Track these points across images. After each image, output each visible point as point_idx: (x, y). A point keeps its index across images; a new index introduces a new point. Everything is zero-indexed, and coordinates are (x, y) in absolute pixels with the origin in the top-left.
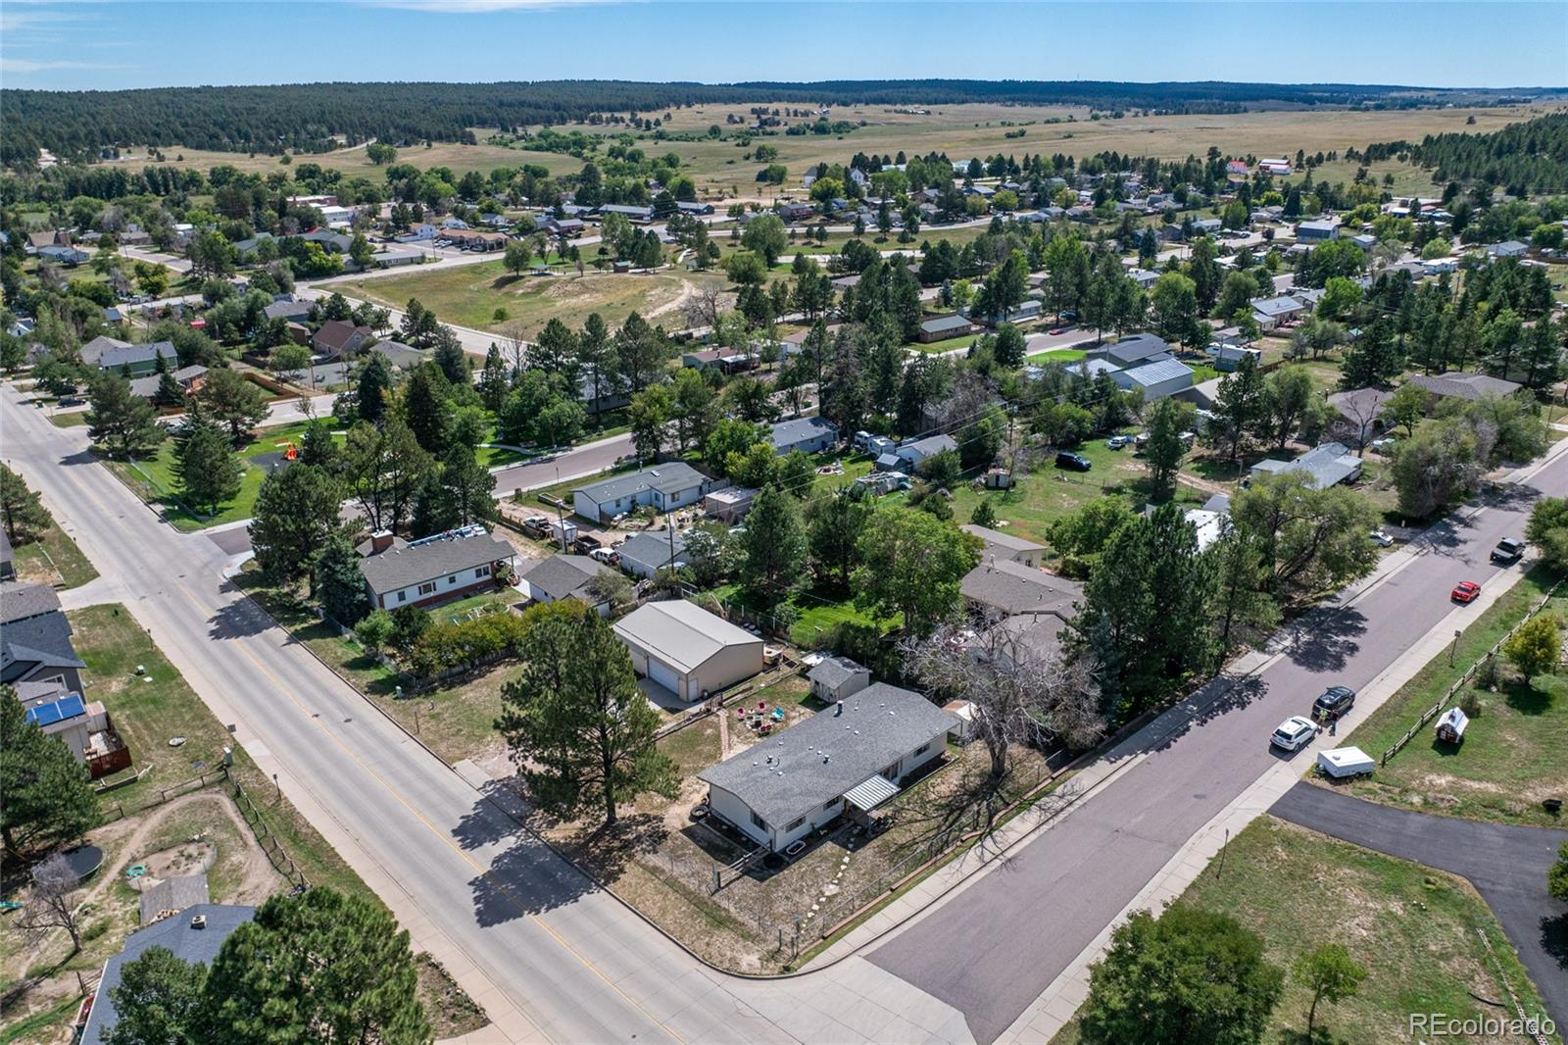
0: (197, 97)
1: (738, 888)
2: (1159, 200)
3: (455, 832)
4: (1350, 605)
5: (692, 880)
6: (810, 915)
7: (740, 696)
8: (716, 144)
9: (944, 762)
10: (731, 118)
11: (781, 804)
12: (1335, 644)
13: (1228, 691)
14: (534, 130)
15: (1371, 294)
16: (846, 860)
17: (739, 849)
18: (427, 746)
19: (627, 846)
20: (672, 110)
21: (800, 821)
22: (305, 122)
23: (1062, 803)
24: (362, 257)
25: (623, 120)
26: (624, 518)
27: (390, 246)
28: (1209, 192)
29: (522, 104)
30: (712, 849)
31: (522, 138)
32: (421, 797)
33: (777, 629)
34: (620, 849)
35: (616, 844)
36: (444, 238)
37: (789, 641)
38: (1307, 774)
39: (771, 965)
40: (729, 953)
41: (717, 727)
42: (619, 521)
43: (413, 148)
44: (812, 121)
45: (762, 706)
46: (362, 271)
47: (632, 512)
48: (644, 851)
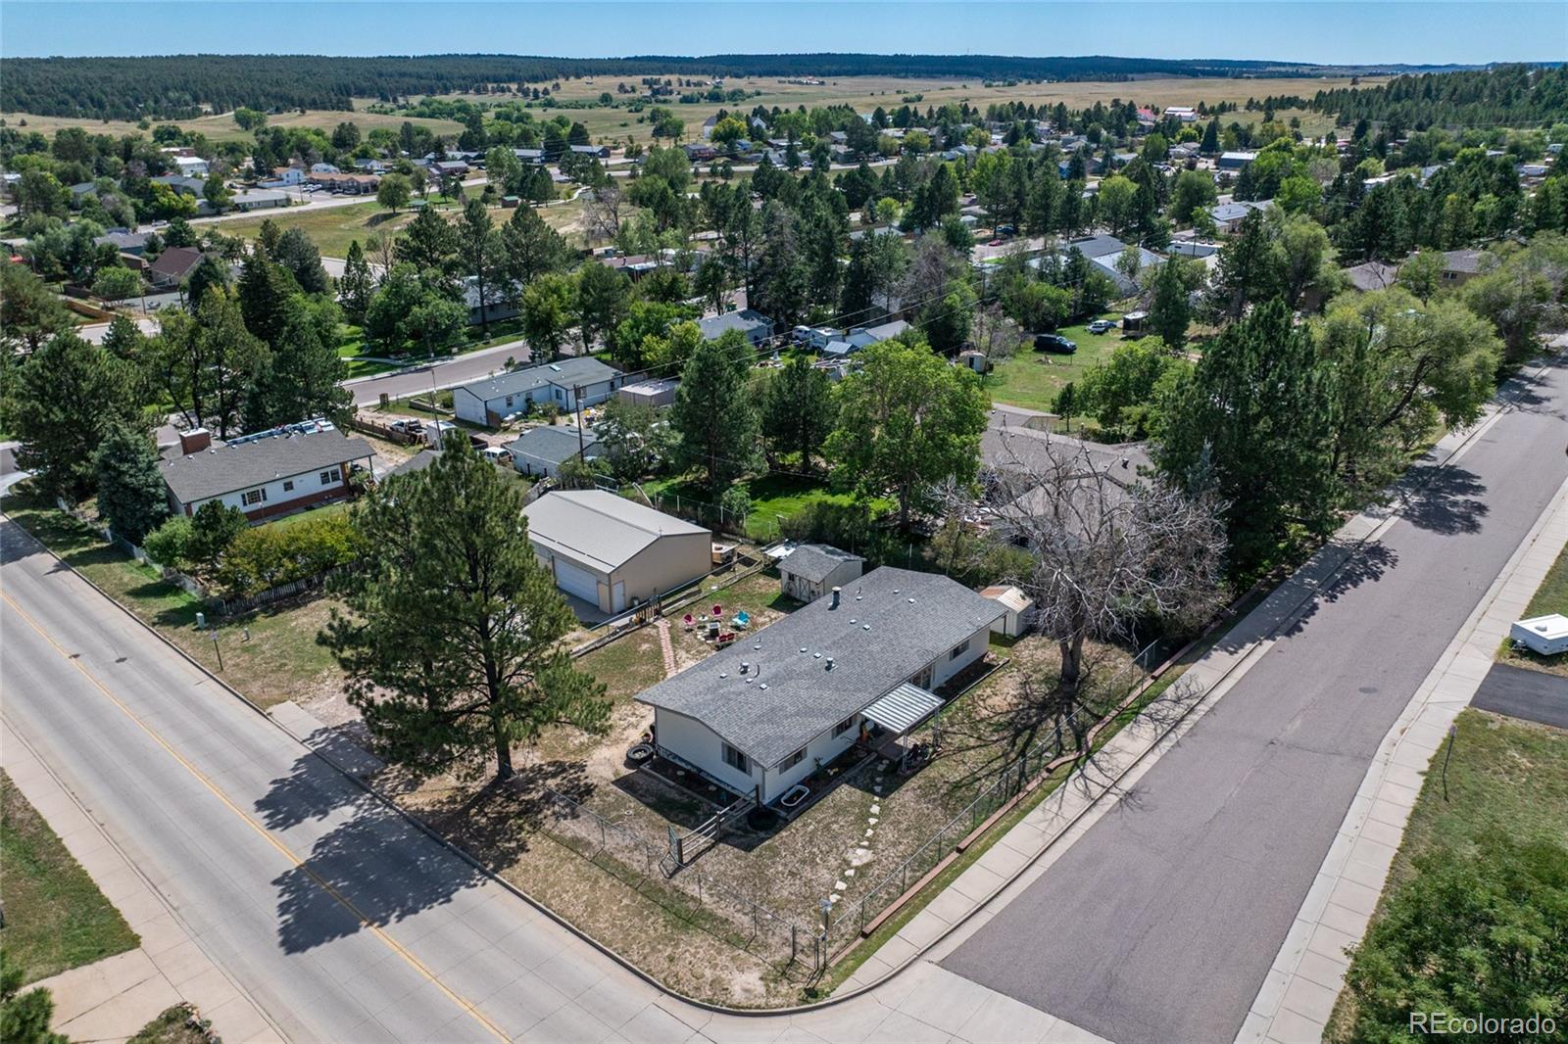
0: (47, 67)
1: (711, 864)
2: (1072, 141)
3: (261, 805)
4: (1451, 463)
5: (637, 855)
6: (834, 898)
7: (683, 603)
8: (608, 110)
9: (989, 667)
10: (622, 88)
11: (769, 730)
12: (1455, 504)
13: (1347, 560)
14: (415, 100)
15: (1330, 194)
16: (875, 809)
17: (706, 804)
18: (233, 687)
19: (530, 810)
20: (561, 81)
21: (798, 756)
22: (166, 89)
23: (1179, 711)
24: (218, 198)
25: (510, 90)
26: (517, 418)
27: (251, 192)
28: (1121, 134)
29: (403, 75)
30: (663, 806)
31: (404, 107)
32: (212, 756)
33: (726, 522)
34: (519, 815)
35: (514, 807)
36: (313, 182)
37: (744, 537)
38: (1500, 654)
39: (784, 989)
40: (708, 973)
41: (656, 641)
42: (512, 422)
43: (285, 114)
44: (705, 90)
45: (717, 610)
46: (219, 214)
47: (528, 411)
48: (557, 816)
